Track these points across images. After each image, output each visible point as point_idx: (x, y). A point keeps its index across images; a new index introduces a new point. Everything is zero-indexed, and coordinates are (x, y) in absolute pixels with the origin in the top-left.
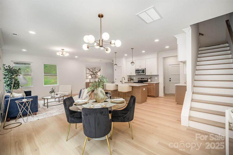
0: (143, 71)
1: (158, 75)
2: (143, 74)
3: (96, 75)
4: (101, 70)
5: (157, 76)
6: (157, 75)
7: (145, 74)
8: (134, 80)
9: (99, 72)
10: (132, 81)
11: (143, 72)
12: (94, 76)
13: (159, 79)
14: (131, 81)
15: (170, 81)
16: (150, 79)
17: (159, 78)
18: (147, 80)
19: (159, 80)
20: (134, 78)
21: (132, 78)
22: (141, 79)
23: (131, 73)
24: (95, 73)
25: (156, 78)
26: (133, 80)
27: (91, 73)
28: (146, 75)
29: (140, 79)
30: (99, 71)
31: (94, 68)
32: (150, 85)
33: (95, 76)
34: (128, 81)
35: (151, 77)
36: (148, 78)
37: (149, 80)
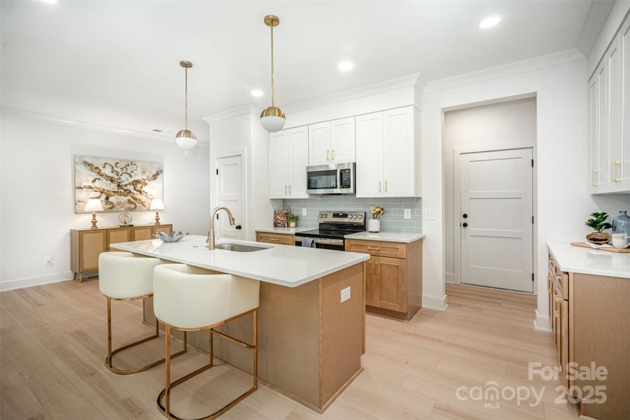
0: (345, 178)
1: (419, 199)
2: (345, 191)
3: (138, 196)
4: (167, 175)
5: (413, 202)
6: (412, 199)
7: (351, 190)
8: (301, 222)
9: (152, 184)
10: (292, 224)
11: (345, 185)
12: (124, 199)
13: (420, 218)
14: (288, 226)
15: (465, 225)
16: (376, 216)
17: (420, 212)
18: (362, 221)
19: (420, 224)
20: (304, 212)
21: (295, 213)
22: (336, 215)
23: (288, 188)
24: (131, 188)
25: (407, 214)
26: (296, 219)
27: (103, 184)
28: (358, 196)
29: (331, 219)
30: (155, 177)
31: (122, 165)
32: (376, 248)
33: (129, 201)
34: (276, 225)
35: (382, 207)
36: (369, 215)
37: (373, 224)
